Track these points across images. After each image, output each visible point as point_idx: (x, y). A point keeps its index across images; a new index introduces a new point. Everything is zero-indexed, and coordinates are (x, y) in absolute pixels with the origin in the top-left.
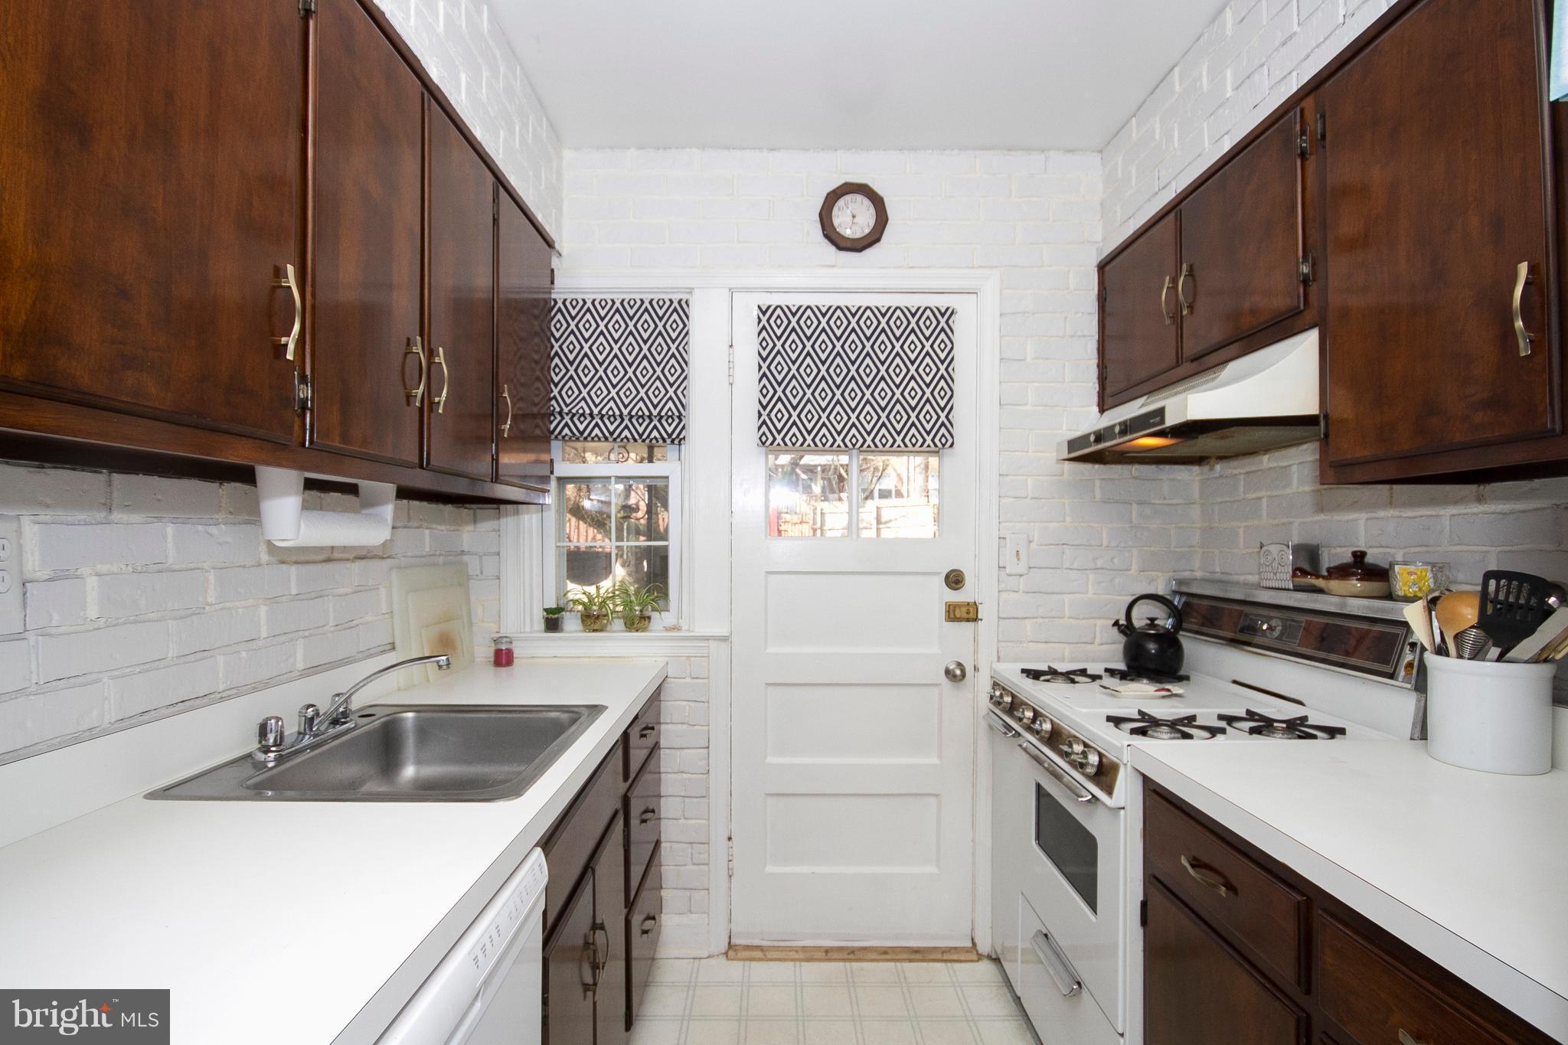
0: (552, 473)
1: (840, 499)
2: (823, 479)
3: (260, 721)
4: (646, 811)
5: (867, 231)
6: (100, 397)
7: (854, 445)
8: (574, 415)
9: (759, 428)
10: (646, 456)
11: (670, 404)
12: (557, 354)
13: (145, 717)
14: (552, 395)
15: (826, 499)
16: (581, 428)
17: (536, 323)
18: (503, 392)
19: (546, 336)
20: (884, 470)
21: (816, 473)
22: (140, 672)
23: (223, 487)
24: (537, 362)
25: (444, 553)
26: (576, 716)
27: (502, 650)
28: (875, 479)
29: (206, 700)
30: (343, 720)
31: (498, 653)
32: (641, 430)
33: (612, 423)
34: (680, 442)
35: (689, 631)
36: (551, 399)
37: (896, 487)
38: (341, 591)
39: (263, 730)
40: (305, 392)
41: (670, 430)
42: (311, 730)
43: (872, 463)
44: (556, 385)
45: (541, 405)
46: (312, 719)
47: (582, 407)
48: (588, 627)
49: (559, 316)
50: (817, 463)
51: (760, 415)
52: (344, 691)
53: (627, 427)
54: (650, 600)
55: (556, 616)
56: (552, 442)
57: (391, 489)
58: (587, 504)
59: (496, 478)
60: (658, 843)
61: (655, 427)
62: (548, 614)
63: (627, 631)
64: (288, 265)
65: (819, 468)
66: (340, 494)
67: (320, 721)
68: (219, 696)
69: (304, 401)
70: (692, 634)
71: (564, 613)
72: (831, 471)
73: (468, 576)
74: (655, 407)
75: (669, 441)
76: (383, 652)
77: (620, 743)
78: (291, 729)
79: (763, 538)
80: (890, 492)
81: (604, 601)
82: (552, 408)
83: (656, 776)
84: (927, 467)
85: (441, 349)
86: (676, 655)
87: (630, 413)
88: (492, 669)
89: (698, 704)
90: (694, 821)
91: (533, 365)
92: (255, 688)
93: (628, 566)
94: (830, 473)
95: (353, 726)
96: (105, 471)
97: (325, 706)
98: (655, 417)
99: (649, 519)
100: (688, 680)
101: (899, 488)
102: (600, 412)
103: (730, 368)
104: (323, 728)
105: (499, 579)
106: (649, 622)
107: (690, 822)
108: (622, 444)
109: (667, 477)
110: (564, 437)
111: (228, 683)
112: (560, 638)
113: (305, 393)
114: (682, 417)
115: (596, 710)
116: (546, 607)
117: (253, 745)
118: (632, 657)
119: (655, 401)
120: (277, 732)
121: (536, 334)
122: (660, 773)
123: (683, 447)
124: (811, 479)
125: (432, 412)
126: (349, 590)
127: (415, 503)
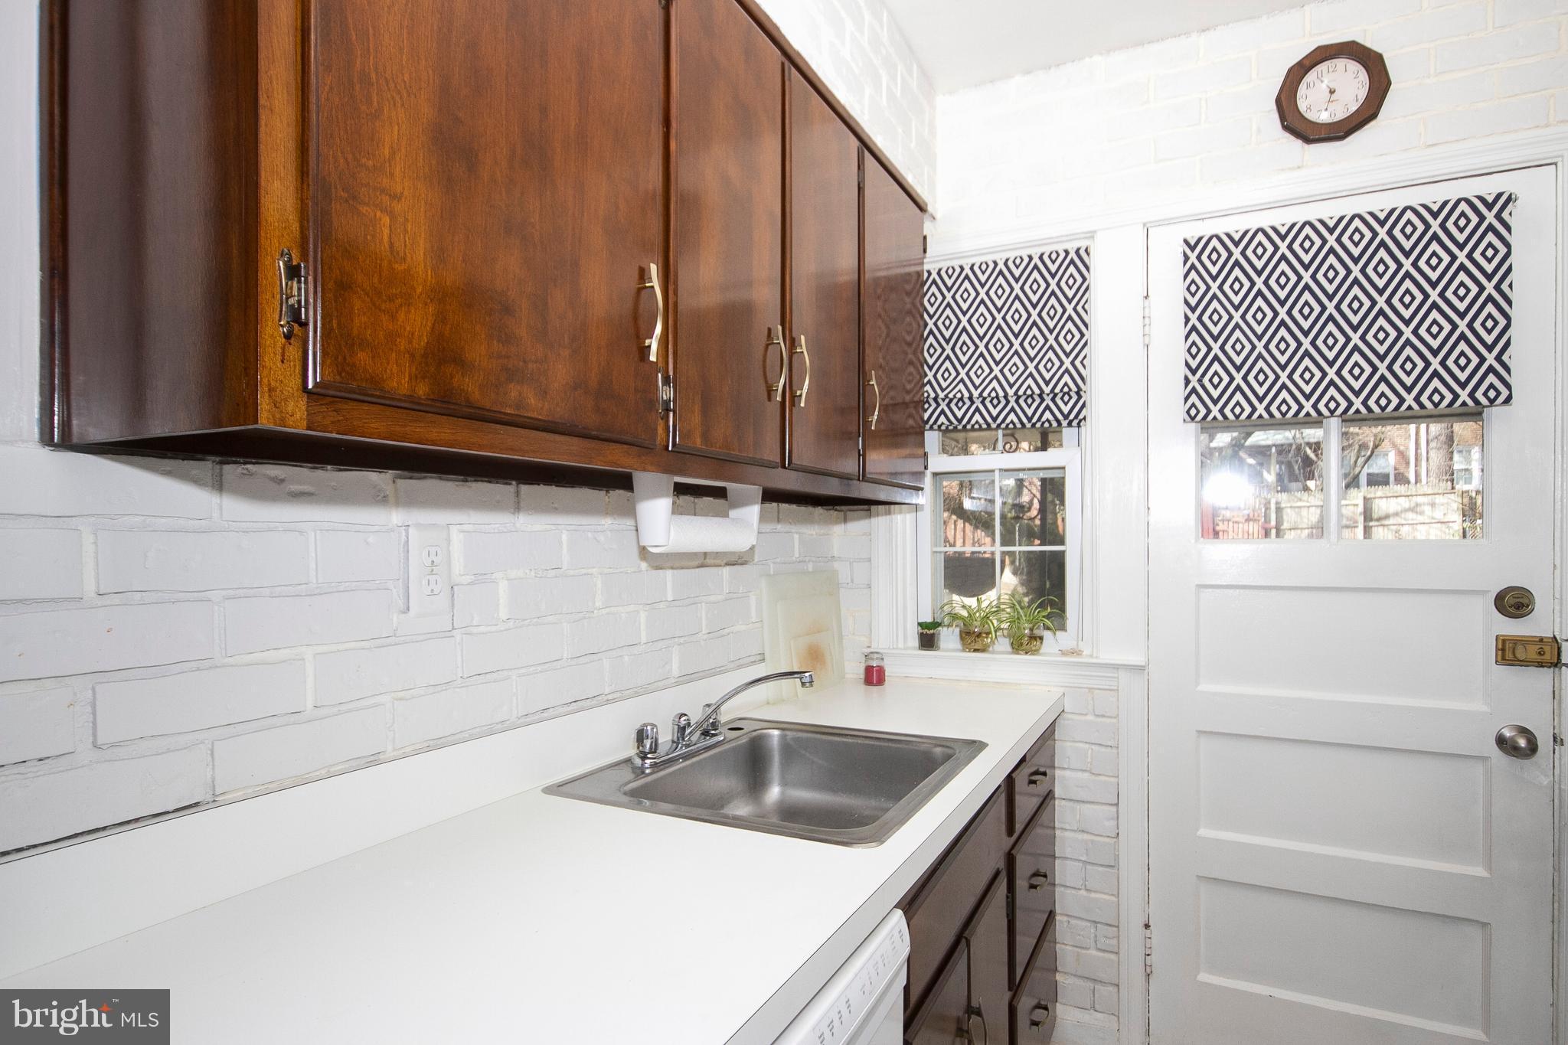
0: (926, 468)
1: (1306, 489)
2: (1280, 463)
3: (638, 727)
4: (1036, 874)
5: (1354, 108)
6: (488, 410)
7: (1332, 412)
8: (951, 400)
9: (1187, 399)
10: (1039, 444)
11: (1066, 378)
12: (931, 332)
13: (544, 714)
14: (926, 380)
15: (1284, 490)
16: (959, 414)
17: (908, 300)
18: (871, 379)
19: (918, 312)
20: (1376, 446)
21: (1270, 455)
22: (541, 672)
23: (609, 495)
24: (909, 344)
25: (814, 559)
26: (950, 751)
27: (873, 667)
28: (1361, 460)
29: (594, 702)
30: (713, 732)
31: (869, 670)
32: (1030, 412)
33: (995, 407)
34: (1079, 424)
35: (1091, 656)
36: (925, 385)
37: (1396, 469)
38: (712, 598)
39: (641, 736)
40: (666, 393)
41: (1066, 410)
42: (683, 739)
43: (1357, 438)
44: (931, 368)
45: (915, 391)
46: (684, 729)
47: (960, 391)
48: (969, 646)
49: (934, 289)
50: (1269, 442)
51: (1187, 381)
52: (713, 702)
53: (1013, 410)
54: (1044, 617)
55: (932, 631)
56: (926, 433)
57: (756, 491)
58: (968, 504)
59: (863, 477)
60: (1051, 915)
61: (1048, 407)
62: (923, 629)
63: (1013, 653)
64: (652, 265)
65: (1274, 450)
66: (711, 499)
67: (691, 732)
68: (605, 698)
69: (667, 403)
70: (1094, 661)
71: (940, 628)
72: (1292, 452)
73: (839, 584)
74: (1047, 383)
75: (1065, 423)
76: (754, 663)
77: (1002, 788)
78: (666, 737)
79: (1193, 541)
80: (1387, 476)
81: (987, 617)
82: (926, 395)
83: (1049, 832)
84: (1450, 439)
85: (803, 337)
86: (1076, 685)
87: (1016, 393)
88: (863, 687)
89: (1103, 749)
90: (1098, 896)
91: (906, 348)
92: (636, 692)
93: (1021, 573)
94: (1290, 455)
95: (722, 738)
96: (514, 482)
97: (696, 716)
98: (1048, 395)
99: (1043, 520)
100: (1090, 718)
101: (1402, 470)
102: (981, 395)
103: (1145, 326)
104: (694, 738)
105: (870, 587)
106: (1041, 643)
107: (1093, 895)
108: (1008, 432)
109: (1064, 468)
110: (940, 427)
111: (613, 686)
112: (936, 657)
113: (668, 394)
114: (1082, 393)
115: (975, 747)
116: (920, 621)
117: (631, 751)
118: (1020, 684)
119: (1047, 376)
120: (652, 738)
121: (910, 312)
122: (1054, 828)
123: (1083, 429)
124: (1261, 464)
125: (794, 406)
126: (720, 597)
127: (784, 506)
